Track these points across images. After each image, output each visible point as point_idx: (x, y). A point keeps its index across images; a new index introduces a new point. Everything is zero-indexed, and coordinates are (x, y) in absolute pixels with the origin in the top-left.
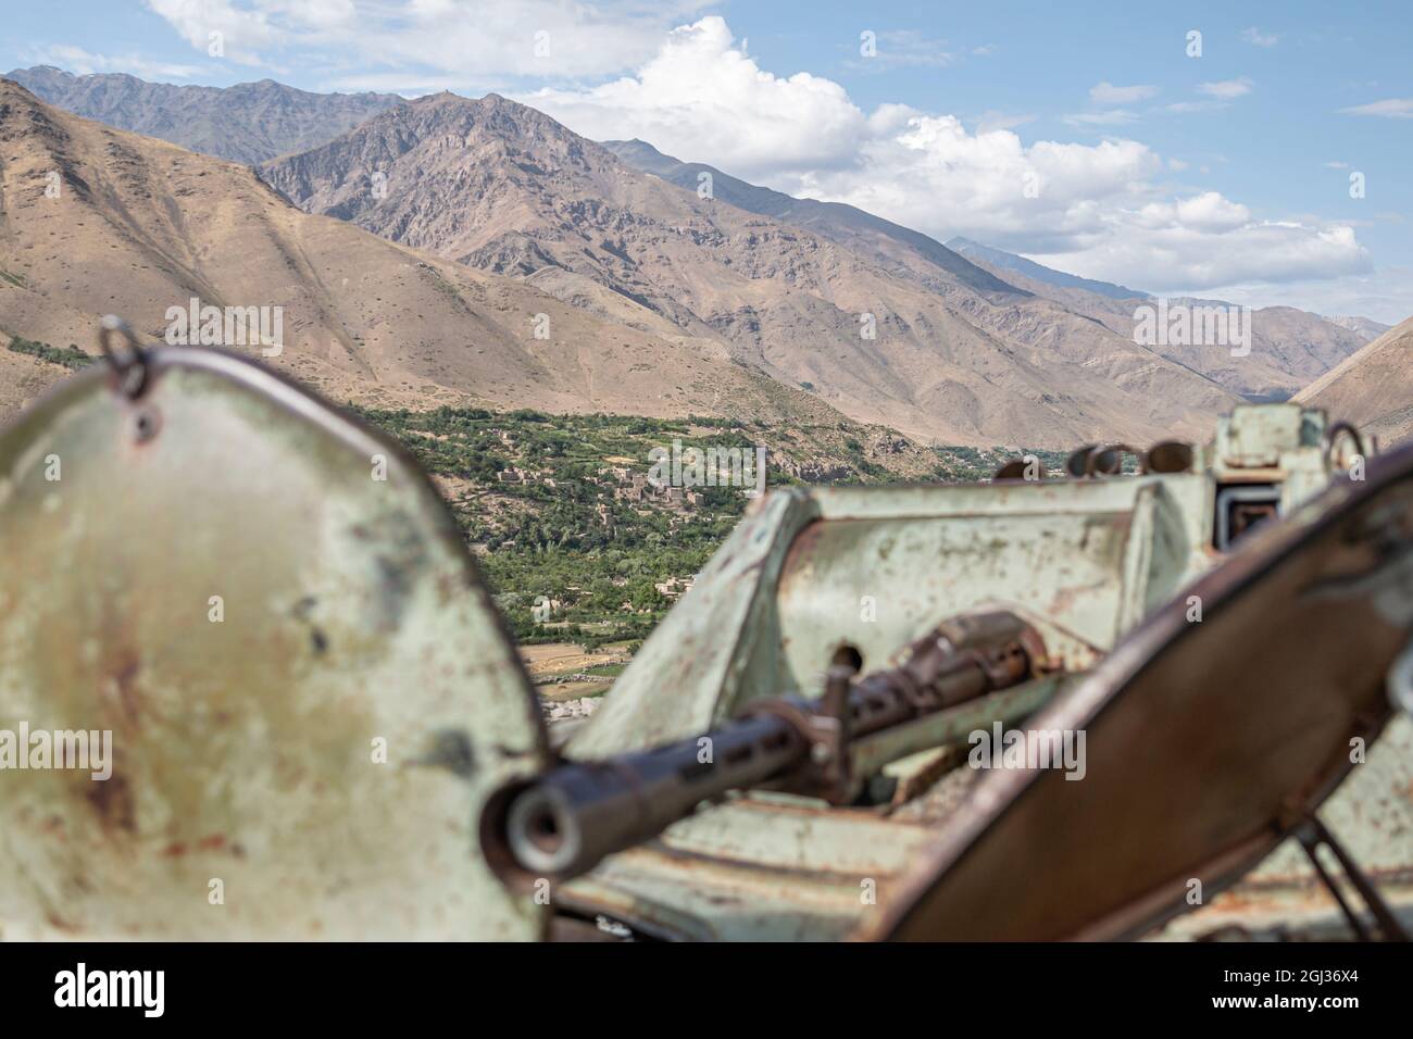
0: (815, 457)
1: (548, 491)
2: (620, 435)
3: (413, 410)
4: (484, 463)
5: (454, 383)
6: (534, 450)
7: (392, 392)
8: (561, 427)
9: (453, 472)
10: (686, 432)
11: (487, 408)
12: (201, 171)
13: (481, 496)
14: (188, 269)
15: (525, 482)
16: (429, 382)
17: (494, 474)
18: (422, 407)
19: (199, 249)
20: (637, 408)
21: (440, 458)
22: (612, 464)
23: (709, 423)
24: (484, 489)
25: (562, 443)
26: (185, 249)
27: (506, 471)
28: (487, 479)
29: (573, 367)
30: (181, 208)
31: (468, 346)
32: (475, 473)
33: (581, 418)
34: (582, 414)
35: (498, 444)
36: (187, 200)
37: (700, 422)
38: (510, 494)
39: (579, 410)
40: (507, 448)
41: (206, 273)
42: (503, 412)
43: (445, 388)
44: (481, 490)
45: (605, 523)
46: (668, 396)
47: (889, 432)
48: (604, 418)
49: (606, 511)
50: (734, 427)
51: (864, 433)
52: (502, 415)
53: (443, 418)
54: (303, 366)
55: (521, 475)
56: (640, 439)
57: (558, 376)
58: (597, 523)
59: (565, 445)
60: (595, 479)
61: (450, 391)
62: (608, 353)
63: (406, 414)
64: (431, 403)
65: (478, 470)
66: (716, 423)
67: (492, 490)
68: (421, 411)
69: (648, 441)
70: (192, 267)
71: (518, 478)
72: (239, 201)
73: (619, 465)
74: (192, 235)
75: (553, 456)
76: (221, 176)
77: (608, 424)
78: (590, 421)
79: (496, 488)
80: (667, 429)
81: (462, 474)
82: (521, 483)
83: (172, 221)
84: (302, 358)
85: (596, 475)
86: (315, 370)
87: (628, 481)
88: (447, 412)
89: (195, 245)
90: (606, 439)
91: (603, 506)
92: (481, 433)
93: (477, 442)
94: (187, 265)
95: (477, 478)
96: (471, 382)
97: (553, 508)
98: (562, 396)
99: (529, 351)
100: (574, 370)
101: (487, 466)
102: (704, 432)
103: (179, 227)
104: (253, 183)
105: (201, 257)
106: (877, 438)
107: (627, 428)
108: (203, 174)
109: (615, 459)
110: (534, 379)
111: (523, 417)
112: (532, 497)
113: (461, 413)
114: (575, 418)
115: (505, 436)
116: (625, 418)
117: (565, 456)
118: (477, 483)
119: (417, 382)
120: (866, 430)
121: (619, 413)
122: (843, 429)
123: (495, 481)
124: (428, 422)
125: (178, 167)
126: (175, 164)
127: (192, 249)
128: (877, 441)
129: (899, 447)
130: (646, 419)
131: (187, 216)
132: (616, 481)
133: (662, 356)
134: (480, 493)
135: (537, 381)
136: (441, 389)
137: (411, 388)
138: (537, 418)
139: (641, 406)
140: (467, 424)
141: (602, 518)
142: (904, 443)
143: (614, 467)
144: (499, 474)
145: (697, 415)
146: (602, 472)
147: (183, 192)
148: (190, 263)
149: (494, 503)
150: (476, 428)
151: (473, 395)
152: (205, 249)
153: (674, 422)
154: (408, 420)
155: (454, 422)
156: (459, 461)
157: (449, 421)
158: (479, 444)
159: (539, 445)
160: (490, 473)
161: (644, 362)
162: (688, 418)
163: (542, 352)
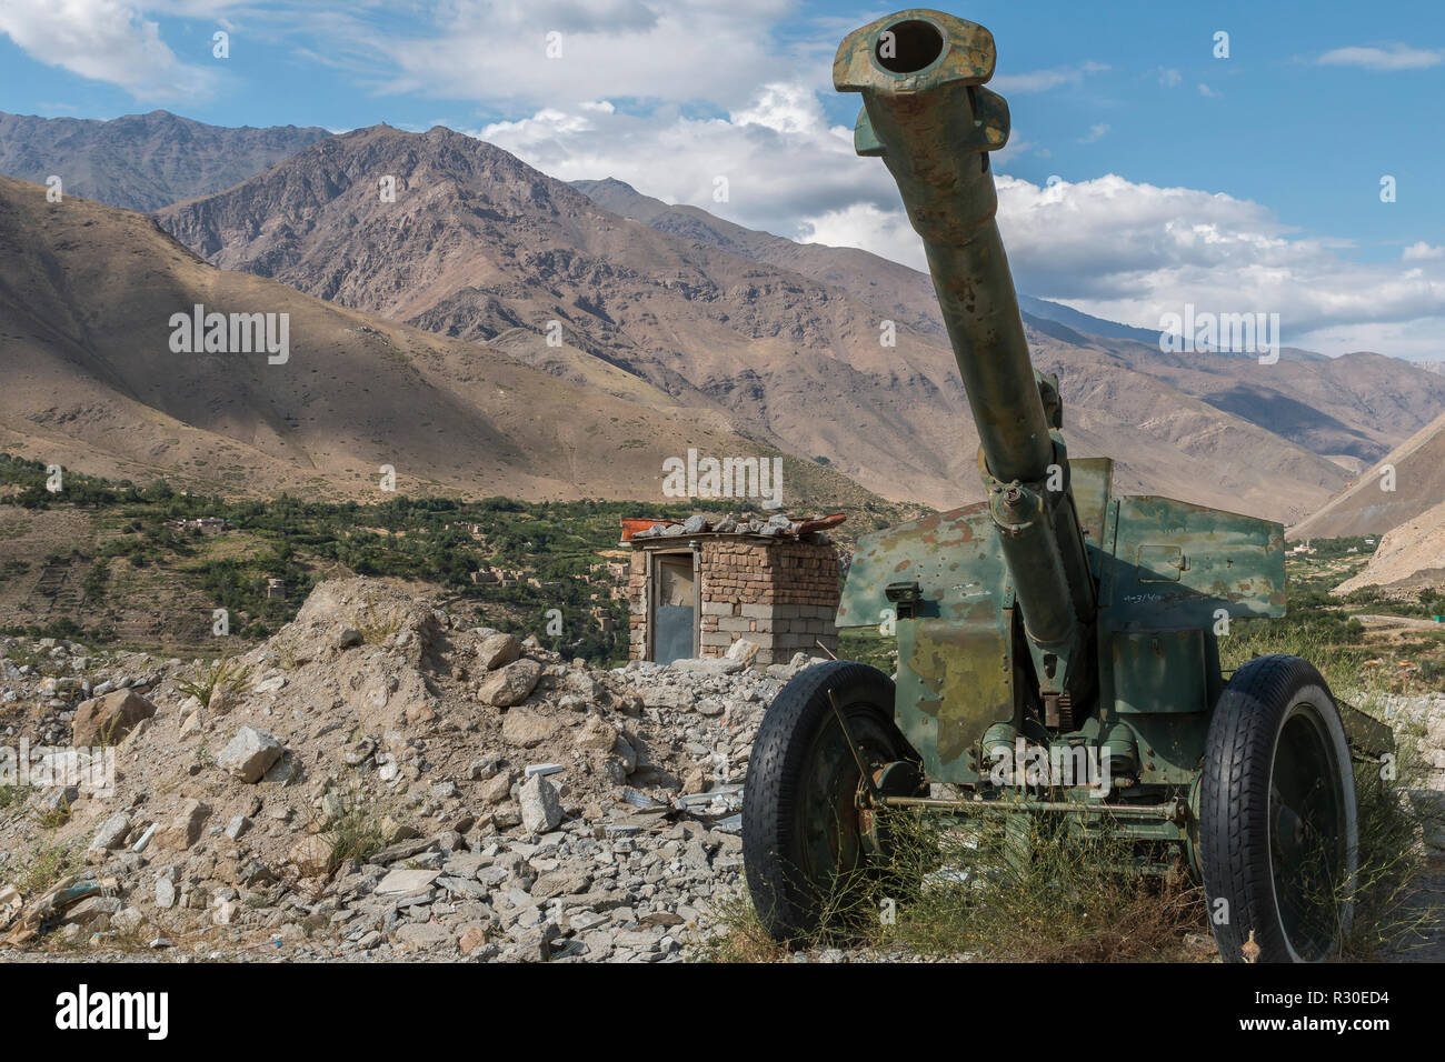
0: (841, 543)
1: (532, 593)
2: (611, 524)
3: (362, 503)
4: (454, 562)
5: (409, 469)
6: (511, 546)
7: (335, 481)
8: (542, 517)
9: (417, 574)
11: (450, 498)
12: (86, 220)
13: (453, 601)
14: (74, 340)
15: (504, 584)
17: (467, 575)
18: (372, 498)
19: (87, 315)
20: (631, 492)
21: (402, 558)
22: (605, 559)
23: (715, 507)
24: (456, 594)
25: (544, 536)
26: (68, 315)
27: (482, 571)
28: (458, 582)
29: (552, 446)
30: (62, 265)
31: (426, 425)
32: (445, 575)
33: (565, 506)
34: (565, 501)
35: (468, 539)
36: (69, 254)
37: (704, 506)
38: (487, 599)
39: (561, 497)
40: (478, 544)
41: (97, 345)
42: (471, 501)
44: (451, 595)
45: (602, 629)
47: (924, 511)
48: (592, 504)
49: (603, 614)
50: (745, 511)
51: (895, 513)
52: (469, 505)
53: (397, 512)
54: (223, 454)
55: (500, 575)
57: (535, 458)
58: (594, 630)
59: (547, 539)
60: (587, 577)
62: (593, 428)
63: (353, 507)
64: (383, 493)
65: (447, 570)
66: (724, 507)
67: (465, 594)
68: (371, 503)
70: (78, 337)
71: (496, 579)
72: (136, 256)
73: (614, 560)
74: (77, 297)
75: (534, 552)
77: (596, 512)
78: (575, 509)
79: (471, 592)
81: (428, 576)
82: (500, 585)
83: (51, 281)
84: (223, 444)
85: (588, 573)
86: (239, 457)
87: (626, 578)
88: (403, 503)
89: (82, 309)
90: (596, 530)
91: (600, 609)
92: (447, 527)
93: (443, 538)
94: (70, 332)
95: (447, 581)
96: (430, 467)
97: (539, 613)
98: (541, 480)
99: (498, 429)
100: (553, 450)
101: (459, 566)
103: (60, 288)
104: (152, 234)
105: (90, 324)
107: (619, 516)
108: (88, 224)
109: (609, 553)
110: (506, 461)
111: (496, 506)
112: (512, 601)
113: (422, 505)
114: (558, 506)
115: (476, 530)
116: (616, 504)
117: (548, 551)
118: (447, 587)
119: (365, 469)
120: (898, 509)
121: (610, 499)
122: (871, 509)
123: (469, 583)
124: (382, 516)
126: (53, 212)
127: (77, 315)
130: (641, 505)
131: (71, 275)
132: (611, 578)
133: (657, 430)
134: (452, 598)
135: (510, 464)
137: (357, 476)
138: (513, 507)
139: (634, 489)
140: (429, 517)
141: (598, 623)
143: (609, 563)
144: (473, 575)
145: (701, 498)
146: (594, 569)
147: (64, 246)
148: (76, 330)
149: (468, 610)
150: (440, 521)
151: (434, 482)
152: (95, 315)
153: (674, 507)
154: (357, 515)
155: (413, 515)
156: (423, 561)
157: (407, 515)
158: (445, 540)
159: (517, 539)
160: (462, 575)
161: (636, 438)
162: (690, 502)
163: (515, 429)
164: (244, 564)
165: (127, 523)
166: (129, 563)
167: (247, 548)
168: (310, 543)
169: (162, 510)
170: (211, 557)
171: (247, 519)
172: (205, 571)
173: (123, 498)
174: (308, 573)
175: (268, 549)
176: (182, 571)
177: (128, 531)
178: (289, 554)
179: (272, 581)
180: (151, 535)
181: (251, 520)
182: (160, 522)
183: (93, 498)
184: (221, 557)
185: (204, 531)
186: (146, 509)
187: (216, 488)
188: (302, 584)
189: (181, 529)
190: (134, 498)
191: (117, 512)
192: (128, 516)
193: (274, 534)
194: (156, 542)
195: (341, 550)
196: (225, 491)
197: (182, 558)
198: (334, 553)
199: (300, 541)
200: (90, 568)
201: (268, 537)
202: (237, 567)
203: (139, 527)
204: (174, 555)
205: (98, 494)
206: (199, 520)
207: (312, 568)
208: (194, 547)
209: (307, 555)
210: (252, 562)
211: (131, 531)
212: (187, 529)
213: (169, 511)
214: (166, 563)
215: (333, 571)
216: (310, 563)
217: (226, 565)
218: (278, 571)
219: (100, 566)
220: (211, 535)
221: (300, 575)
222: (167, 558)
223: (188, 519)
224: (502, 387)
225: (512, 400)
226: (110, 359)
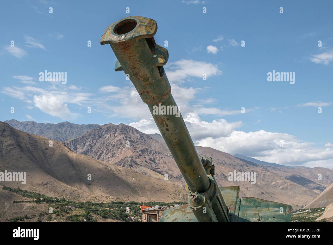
3: (104, 202)
4: (123, 215)
5: (114, 195)
6: (135, 212)
7: (98, 198)
9: (115, 218)
11: (122, 201)
14: (47, 168)
15: (133, 220)
16: (108, 195)
17: (126, 219)
18: (106, 201)
19: (50, 163)
20: (161, 200)
21: (112, 214)
27: (129, 217)
28: (124, 220)
29: (144, 190)
31: (117, 186)
32: (121, 218)
33: (146, 203)
34: (147, 202)
35: (126, 210)
36: (47, 151)
37: (177, 203)
41: (52, 169)
42: (127, 202)
43: (112, 196)
46: (168, 197)
48: (152, 203)
50: (185, 204)
52: (127, 203)
53: (111, 205)
54: (76, 192)
55: (133, 218)
57: (140, 193)
61: (113, 197)
62: (152, 186)
63: (102, 204)
64: (109, 201)
65: (121, 217)
68: (106, 203)
70: (48, 167)
72: (60, 151)
74: (49, 160)
76: (56, 145)
77: (153, 205)
78: (149, 204)
80: (168, 205)
81: (117, 219)
82: (133, 221)
83: (44, 156)
84: (76, 190)
86: (79, 193)
88: (112, 203)
89: (49, 162)
95: (121, 220)
96: (118, 195)
98: (141, 197)
99: (133, 186)
101: (124, 216)
103: (45, 158)
104: (64, 146)
105: (51, 165)
108: (51, 145)
110: (134, 193)
111: (132, 203)
113: (116, 203)
115: (128, 208)
116: (158, 203)
119: (105, 195)
121: (156, 202)
123: (126, 220)
124: (108, 205)
125: (45, 143)
126: (45, 142)
127: (48, 163)
130: (163, 203)
131: (47, 155)
133: (166, 186)
135: (135, 194)
136: (111, 197)
137: (103, 197)
138: (135, 203)
139: (161, 199)
140: (118, 206)
144: (127, 218)
145: (176, 201)
147: (46, 149)
148: (48, 166)
150: (120, 207)
151: (119, 198)
152: (52, 163)
153: (170, 203)
154: (103, 205)
155: (114, 205)
156: (116, 215)
157: (113, 205)
158: (121, 211)
159: (136, 211)
160: (124, 218)
161: (162, 188)
162: (173, 202)
163: (136, 187)
164: (79, 216)
165: (56, 207)
166: (56, 215)
167: (80, 212)
168: (93, 211)
169: (63, 204)
170: (72, 214)
171: (80, 206)
172: (71, 217)
173: (55, 201)
174: (92, 218)
175: (84, 212)
176: (67, 217)
177: (56, 208)
178: (88, 213)
179: (85, 219)
180: (61, 209)
181: (81, 206)
182: (62, 206)
183: (49, 201)
184: (75, 214)
185: (71, 208)
186: (60, 203)
187: (74, 199)
188: (91, 220)
189: (67, 208)
190: (58, 201)
191: (54, 204)
192: (56, 205)
193: (86, 209)
194: (61, 211)
195: (99, 213)
196: (76, 200)
197: (67, 214)
198: (98, 213)
199: (91, 211)
200: (48, 216)
201: (84, 210)
202: (78, 216)
203: (58, 207)
204: (65, 214)
205: (50, 200)
206: (70, 206)
207: (93, 217)
208: (69, 212)
209: (92, 214)
210: (81, 215)
211: (57, 208)
212: (68, 208)
213: (64, 204)
214: (63, 215)
215: (98, 217)
216: (93, 216)
217: (75, 216)
218: (86, 217)
219: (50, 216)
220: (73, 209)
221: (91, 218)
222: (64, 214)
223: (68, 206)
224: (133, 177)
225: (136, 180)
226: (54, 172)
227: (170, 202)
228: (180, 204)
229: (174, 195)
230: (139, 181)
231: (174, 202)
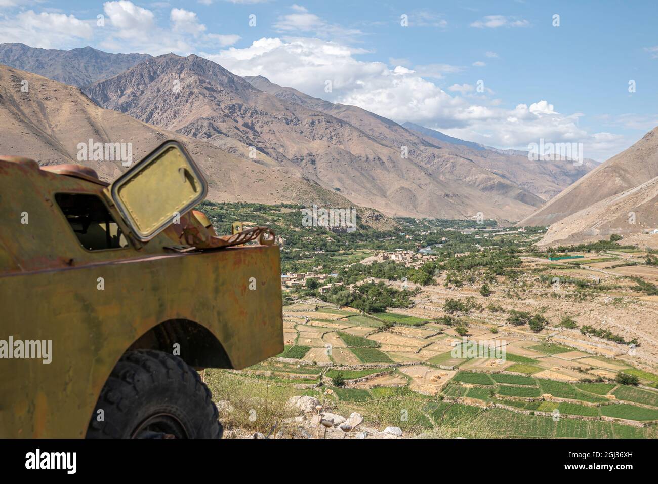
2: (249, 212)
8: (222, 208)
10: (279, 210)
12: (54, 89)
14: (48, 135)
19: (54, 125)
20: (257, 200)
22: (245, 225)
23: (290, 207)
25: (222, 215)
26: (47, 125)
29: (228, 181)
30: (45, 106)
33: (231, 204)
34: (231, 203)
36: (48, 102)
37: (286, 206)
39: (230, 200)
41: (57, 136)
46: (272, 194)
47: (373, 211)
48: (242, 204)
50: (302, 208)
51: (362, 211)
56: (258, 214)
57: (221, 185)
59: (223, 217)
62: (244, 174)
69: (262, 215)
70: (50, 133)
72: (73, 103)
73: (248, 226)
74: (50, 119)
75: (217, 222)
76: (64, 91)
77: (243, 207)
78: (235, 206)
80: (271, 209)
83: (41, 113)
84: (101, 176)
89: (52, 123)
90: (242, 214)
94: (47, 132)
98: (222, 194)
99: (208, 173)
100: (228, 182)
102: (288, 211)
103: (44, 115)
104: (79, 95)
105: (55, 129)
106: (368, 213)
107: (252, 209)
108: (55, 90)
109: (246, 223)
110: (209, 186)
111: (204, 203)
114: (229, 204)
116: (251, 204)
117: (223, 221)
120: (363, 209)
121: (249, 202)
125: (43, 87)
126: (43, 85)
127: (50, 125)
128: (368, 215)
129: (378, 217)
130: (261, 205)
131: (48, 110)
133: (269, 175)
138: (211, 204)
139: (258, 199)
142: (380, 216)
143: (245, 227)
145: (285, 203)
147: (46, 99)
148: (49, 131)
152: (56, 125)
153: (274, 206)
159: (211, 217)
161: (260, 178)
162: (280, 204)
163: (214, 174)
224: (209, 157)
225: (213, 162)
226: (61, 143)
227: (273, 204)
228: (292, 207)
229: (283, 191)
230: (220, 164)
231: (282, 203)
